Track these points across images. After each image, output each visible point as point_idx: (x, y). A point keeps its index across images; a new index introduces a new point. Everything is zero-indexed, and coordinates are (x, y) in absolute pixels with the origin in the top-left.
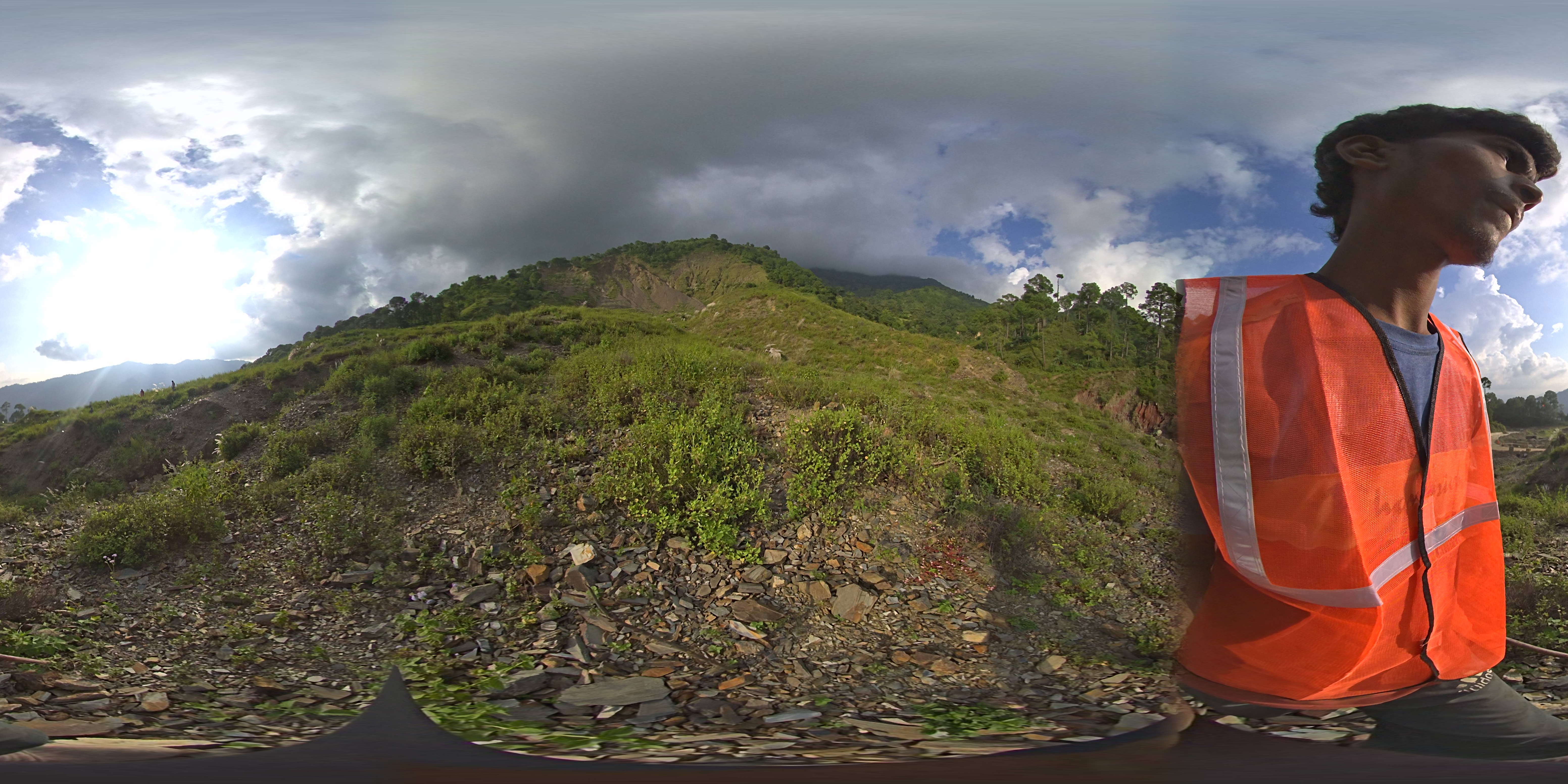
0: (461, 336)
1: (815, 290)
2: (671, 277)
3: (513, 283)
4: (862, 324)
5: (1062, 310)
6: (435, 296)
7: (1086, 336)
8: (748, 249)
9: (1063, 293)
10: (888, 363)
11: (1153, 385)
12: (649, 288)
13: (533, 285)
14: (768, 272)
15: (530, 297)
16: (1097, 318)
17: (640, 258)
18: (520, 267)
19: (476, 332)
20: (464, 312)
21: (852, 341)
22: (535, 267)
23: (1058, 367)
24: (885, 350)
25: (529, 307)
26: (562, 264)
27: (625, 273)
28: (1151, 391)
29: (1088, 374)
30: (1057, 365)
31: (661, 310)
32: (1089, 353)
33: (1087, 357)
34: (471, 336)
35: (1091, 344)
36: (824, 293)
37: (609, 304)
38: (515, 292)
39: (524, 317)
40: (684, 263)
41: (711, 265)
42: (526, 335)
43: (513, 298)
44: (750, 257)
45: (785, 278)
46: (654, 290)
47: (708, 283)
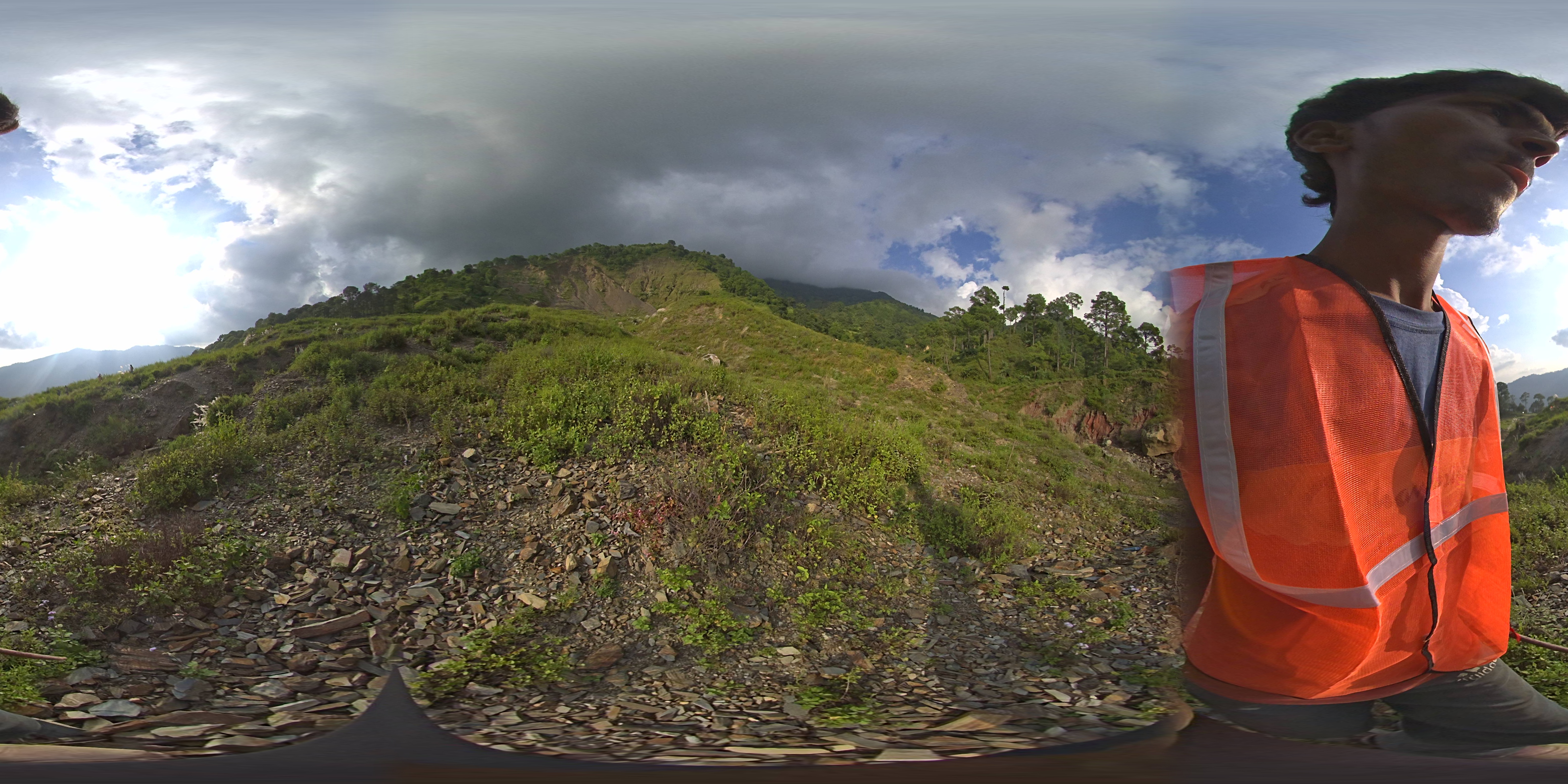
0: (414, 328)
1: (767, 300)
2: (626, 281)
3: (469, 278)
4: (806, 334)
5: (1008, 323)
6: (389, 287)
7: (1032, 347)
8: (704, 257)
9: (1009, 305)
10: (826, 373)
11: (1101, 395)
12: (604, 291)
13: (488, 281)
14: (721, 280)
15: (485, 294)
16: (1044, 329)
17: (596, 260)
18: (477, 263)
19: (429, 325)
20: (418, 305)
22: (492, 263)
23: (1005, 379)
24: (825, 359)
25: (483, 303)
26: (519, 261)
27: (581, 275)
28: (1099, 401)
29: (1035, 385)
30: (1004, 377)
31: (614, 313)
32: (1036, 364)
33: (1033, 369)
34: (424, 329)
35: (1037, 355)
36: (775, 304)
37: (563, 304)
38: (470, 287)
39: (474, 313)
40: (641, 267)
41: (667, 271)
42: (474, 330)
43: (467, 293)
44: (705, 264)
45: (738, 287)
46: (609, 293)
47: (662, 289)
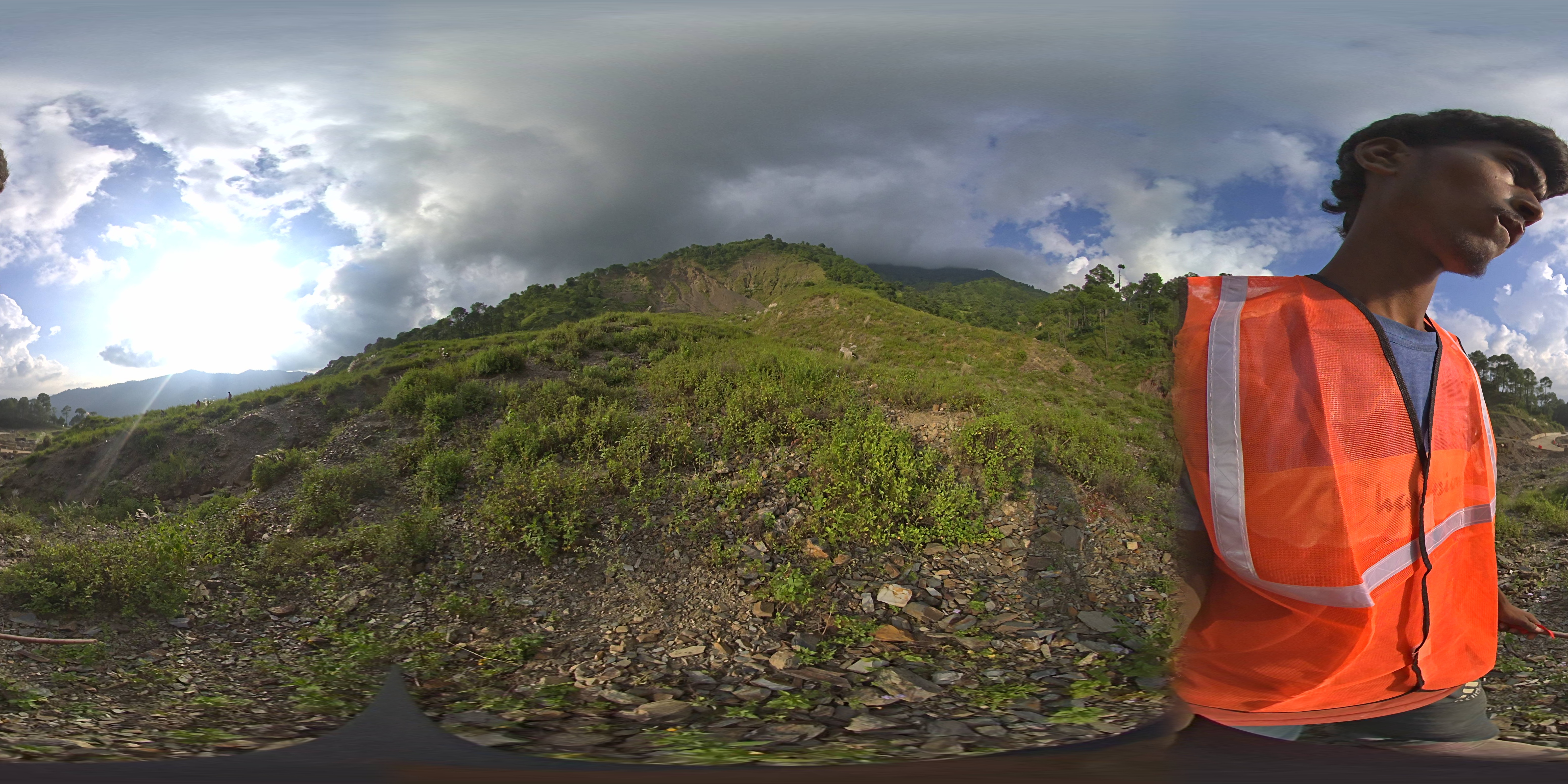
1: (874, 285)
2: (729, 280)
3: (572, 291)
4: (928, 319)
5: (1124, 300)
6: (495, 306)
7: (1148, 325)
8: (804, 248)
9: (1125, 283)
10: (958, 358)
12: (707, 291)
13: (592, 293)
14: (825, 269)
15: (589, 305)
16: (1159, 307)
17: (696, 261)
18: (578, 275)
20: (524, 321)
21: (920, 336)
22: (593, 274)
23: (1121, 357)
26: (619, 270)
27: (683, 277)
29: (1150, 363)
30: (1120, 354)
31: (721, 313)
32: (1151, 342)
33: (1149, 346)
35: (1153, 333)
36: (883, 289)
37: (669, 308)
38: (574, 300)
39: (593, 323)
40: (741, 265)
41: (768, 266)
43: (572, 306)
44: (806, 255)
45: (843, 275)
46: (713, 293)
47: (766, 284)
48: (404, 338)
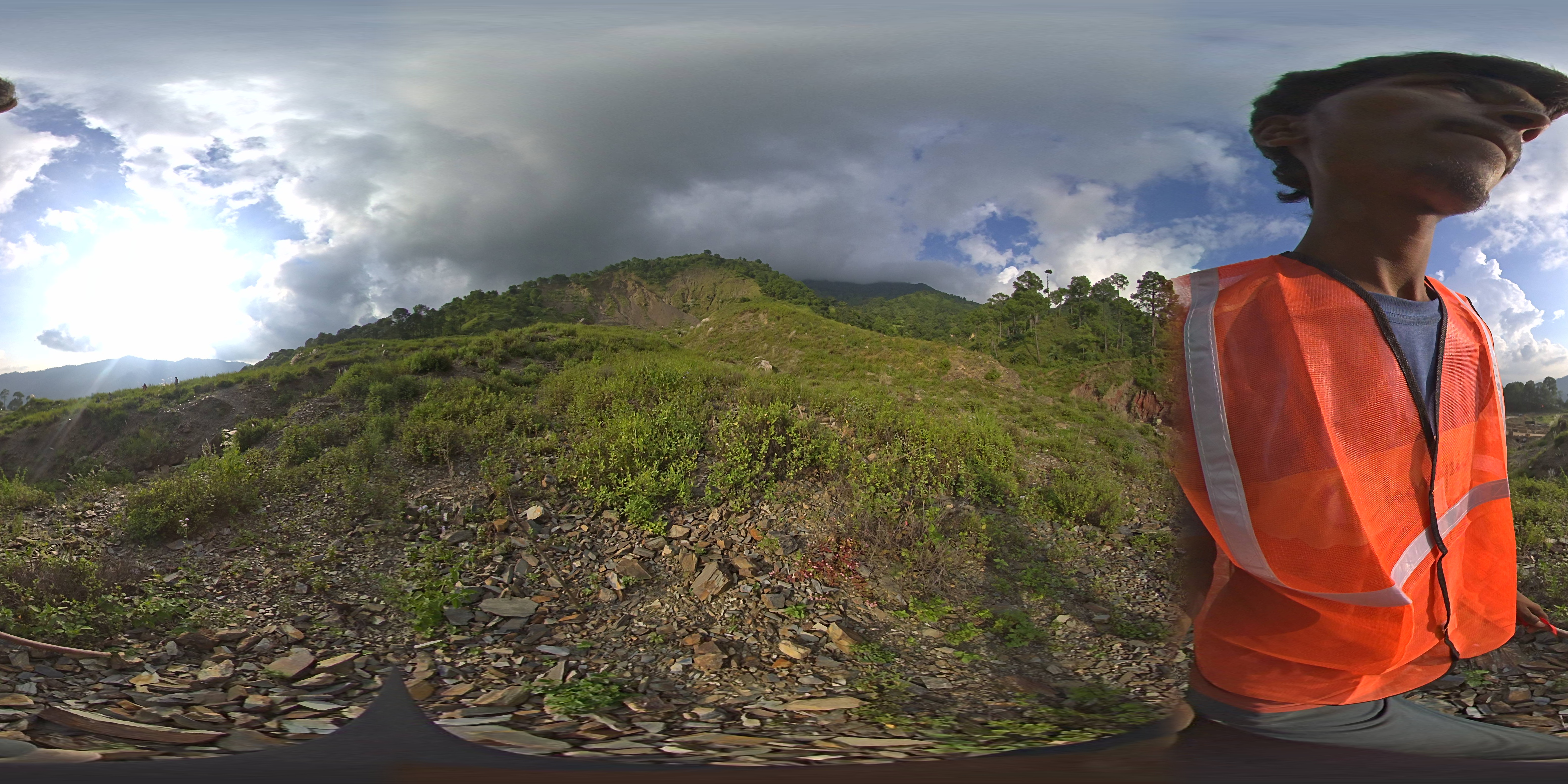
0: (460, 350)
1: (807, 301)
2: (667, 294)
3: (514, 299)
4: (853, 332)
5: (1053, 306)
6: (437, 309)
7: (1079, 329)
8: (741, 264)
9: (1053, 288)
10: (878, 369)
11: (1150, 374)
12: (646, 305)
13: (533, 301)
14: (760, 285)
15: (530, 313)
16: (1089, 311)
17: (636, 275)
18: (521, 283)
19: (475, 347)
20: (465, 326)
21: (843, 349)
22: (535, 283)
23: (1053, 363)
24: (876, 356)
25: (528, 323)
26: (561, 280)
27: (622, 290)
28: (1149, 380)
29: (1084, 367)
30: (1053, 360)
31: (657, 327)
32: (1083, 346)
33: (1081, 351)
34: (470, 350)
35: (1085, 337)
36: (816, 304)
37: (607, 321)
38: (515, 308)
39: (521, 333)
40: (680, 279)
41: (706, 281)
42: (523, 350)
43: (513, 314)
44: (743, 271)
45: (778, 291)
46: (651, 306)
47: (703, 299)
48: (344, 334)
